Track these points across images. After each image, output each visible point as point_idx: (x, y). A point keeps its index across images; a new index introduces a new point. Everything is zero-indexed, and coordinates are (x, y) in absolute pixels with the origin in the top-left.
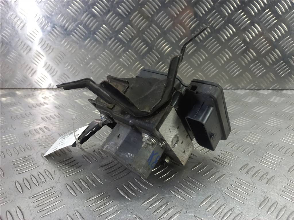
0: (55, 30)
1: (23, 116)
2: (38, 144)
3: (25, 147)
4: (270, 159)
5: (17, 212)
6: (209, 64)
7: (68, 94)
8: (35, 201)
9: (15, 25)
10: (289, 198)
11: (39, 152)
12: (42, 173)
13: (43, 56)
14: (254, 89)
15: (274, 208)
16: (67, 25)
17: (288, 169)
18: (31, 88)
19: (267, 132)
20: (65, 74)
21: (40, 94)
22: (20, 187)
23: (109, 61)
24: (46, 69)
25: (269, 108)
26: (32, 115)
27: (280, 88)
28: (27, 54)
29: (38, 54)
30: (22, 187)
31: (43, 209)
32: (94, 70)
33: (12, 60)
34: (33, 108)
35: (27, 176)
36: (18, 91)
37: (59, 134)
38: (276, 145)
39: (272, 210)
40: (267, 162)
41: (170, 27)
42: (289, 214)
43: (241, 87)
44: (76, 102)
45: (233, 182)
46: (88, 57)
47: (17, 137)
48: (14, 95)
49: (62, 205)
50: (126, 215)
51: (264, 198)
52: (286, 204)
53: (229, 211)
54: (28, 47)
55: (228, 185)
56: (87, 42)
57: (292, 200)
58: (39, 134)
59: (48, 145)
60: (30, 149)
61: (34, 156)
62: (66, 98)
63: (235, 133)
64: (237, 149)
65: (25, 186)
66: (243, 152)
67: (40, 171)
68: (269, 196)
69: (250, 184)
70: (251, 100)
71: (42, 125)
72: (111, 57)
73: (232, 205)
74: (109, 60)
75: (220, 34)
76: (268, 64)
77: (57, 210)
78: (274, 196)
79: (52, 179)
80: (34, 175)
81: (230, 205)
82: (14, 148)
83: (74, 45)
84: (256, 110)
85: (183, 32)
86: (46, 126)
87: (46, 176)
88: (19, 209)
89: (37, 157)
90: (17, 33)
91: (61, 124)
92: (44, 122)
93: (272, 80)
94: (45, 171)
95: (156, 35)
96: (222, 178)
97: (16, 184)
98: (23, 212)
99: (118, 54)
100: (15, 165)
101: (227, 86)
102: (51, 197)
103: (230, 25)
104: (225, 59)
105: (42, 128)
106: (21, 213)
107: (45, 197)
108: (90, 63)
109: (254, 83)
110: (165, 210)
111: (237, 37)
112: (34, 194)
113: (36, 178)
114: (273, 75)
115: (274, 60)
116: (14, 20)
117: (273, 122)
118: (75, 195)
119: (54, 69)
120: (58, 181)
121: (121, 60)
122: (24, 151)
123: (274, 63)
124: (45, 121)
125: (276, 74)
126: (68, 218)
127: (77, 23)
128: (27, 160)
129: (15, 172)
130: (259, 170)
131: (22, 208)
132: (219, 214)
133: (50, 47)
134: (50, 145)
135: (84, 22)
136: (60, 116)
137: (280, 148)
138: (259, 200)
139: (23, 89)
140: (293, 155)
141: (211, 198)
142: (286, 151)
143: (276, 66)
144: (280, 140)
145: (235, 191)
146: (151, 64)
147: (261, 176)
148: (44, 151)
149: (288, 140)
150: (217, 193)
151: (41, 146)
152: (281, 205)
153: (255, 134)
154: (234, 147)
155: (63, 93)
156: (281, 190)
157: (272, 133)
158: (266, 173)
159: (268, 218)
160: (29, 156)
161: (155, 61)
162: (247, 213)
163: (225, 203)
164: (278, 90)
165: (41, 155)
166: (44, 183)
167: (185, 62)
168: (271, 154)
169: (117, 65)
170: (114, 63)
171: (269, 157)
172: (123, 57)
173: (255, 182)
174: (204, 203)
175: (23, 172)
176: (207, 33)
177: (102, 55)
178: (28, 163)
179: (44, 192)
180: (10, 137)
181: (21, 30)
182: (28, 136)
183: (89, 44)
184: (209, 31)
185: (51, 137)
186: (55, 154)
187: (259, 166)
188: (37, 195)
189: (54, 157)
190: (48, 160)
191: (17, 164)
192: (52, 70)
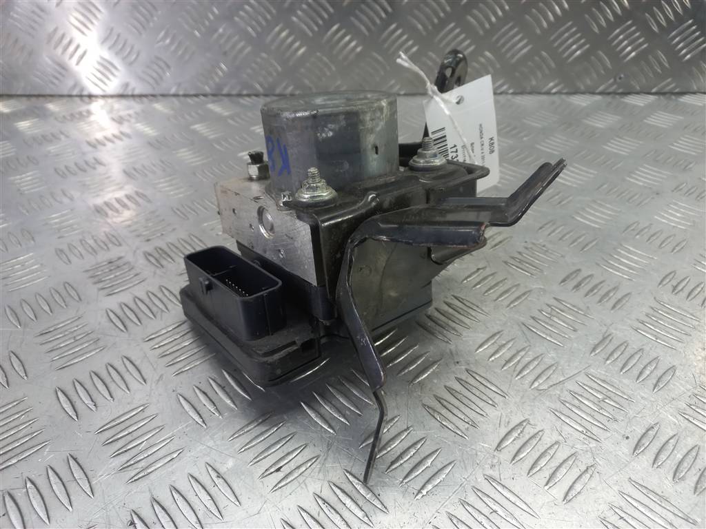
1: (82, 168)
2: (131, 232)
3: (104, 239)
4: (628, 260)
5: (126, 367)
6: (511, 29)
7: (172, 109)
8: (156, 346)
10: (651, 334)
11: (138, 248)
12: (155, 293)
13: (98, 9)
14: (615, 93)
15: (620, 353)
17: (659, 280)
18: (79, 94)
19: (629, 199)
20: (158, 58)
22: (118, 320)
23: (264, 23)
24: (112, 46)
25: (641, 142)
26: (101, 163)
27: (677, 90)
28: (57, 6)
29: (88, 6)
30: (123, 320)
31: (175, 361)
32: (228, 47)
33: (23, 20)
34: (100, 147)
35: (126, 298)
36: (50, 102)
37: (172, 209)
38: (645, 228)
39: (616, 357)
40: (618, 266)
42: (645, 364)
43: (582, 88)
44: (195, 132)
45: (545, 308)
47: (82, 217)
48: (42, 114)
50: (337, 369)
51: (604, 336)
52: (643, 345)
53: (534, 359)
55: (536, 314)
57: (656, 338)
58: (129, 209)
59: (154, 235)
60: (118, 244)
61: (129, 258)
62: (169, 119)
63: (560, 203)
64: (560, 239)
65: (128, 319)
66: (571, 244)
67: (150, 289)
68: (614, 331)
69: (579, 309)
70: (604, 121)
71: (130, 190)
72: (270, 12)
73: (539, 349)
74: (266, 20)
76: (655, 29)
78: (621, 332)
79: (179, 304)
80: (141, 297)
81: (537, 349)
82: (83, 242)
84: (612, 147)
86: (141, 191)
87: (165, 300)
88: (128, 361)
91: (171, 185)
92: (133, 181)
93: (659, 71)
94: (161, 290)
96: (524, 298)
97: (110, 315)
98: (137, 366)
99: (287, 4)
100: (96, 279)
101: (551, 84)
102: (185, 339)
104: (551, 17)
105: (131, 196)
106: (134, 367)
107: (173, 339)
108: (216, 30)
109: (615, 78)
110: (410, 359)
112: (150, 334)
113: (147, 303)
114: (662, 57)
115: (672, 17)
117: (646, 177)
119: (132, 47)
121: (294, 19)
122: (105, 248)
123: (671, 26)
124: (134, 178)
125: (673, 54)
128: (118, 267)
129: (101, 291)
130: (601, 283)
131: (133, 359)
132: (514, 366)
134: (159, 235)
136: (165, 165)
137: (652, 236)
138: (593, 341)
139: (62, 96)
140: (675, 251)
141: (500, 337)
142: (664, 241)
143: (674, 33)
144: (656, 217)
145: (547, 323)
146: (369, 29)
147: (603, 294)
148: (149, 248)
149: (672, 218)
150: (512, 328)
151: (138, 236)
152: (634, 348)
153: (603, 204)
154: (553, 234)
155: (158, 106)
156: (638, 320)
157: (641, 203)
158: (615, 289)
159: (606, 372)
160: (120, 258)
161: (378, 21)
162: (567, 364)
163: (527, 347)
164: (672, 93)
165: (146, 257)
166: (163, 313)
167: (452, 25)
168: (631, 249)
169: (284, 34)
170: (277, 29)
171: (626, 254)
172: (299, 13)
173: (590, 306)
174: (485, 347)
175: (116, 291)
177: (247, 7)
178: (122, 272)
179: (169, 330)
180: (68, 217)
182: (105, 214)
185: (157, 216)
186: (175, 253)
187: (602, 275)
188: (157, 335)
189: (174, 261)
190: (162, 266)
191: (99, 275)
192: (128, 49)
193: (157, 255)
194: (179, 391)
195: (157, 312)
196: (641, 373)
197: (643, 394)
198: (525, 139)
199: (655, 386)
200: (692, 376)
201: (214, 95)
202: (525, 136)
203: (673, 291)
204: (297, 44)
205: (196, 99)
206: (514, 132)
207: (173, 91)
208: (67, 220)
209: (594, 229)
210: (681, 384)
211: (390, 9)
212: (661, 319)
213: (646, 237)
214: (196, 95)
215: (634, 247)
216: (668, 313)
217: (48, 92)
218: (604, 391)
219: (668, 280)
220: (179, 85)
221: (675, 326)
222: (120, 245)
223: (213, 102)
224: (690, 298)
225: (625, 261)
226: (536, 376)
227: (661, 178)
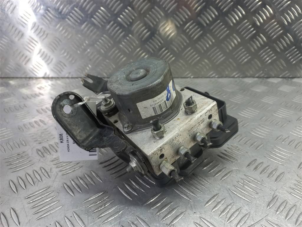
0: (49, 14)
1: (17, 108)
2: (33, 139)
3: (19, 143)
4: (279, 154)
5: (11, 215)
6: (216, 50)
7: (65, 83)
8: (30, 202)
9: (5, 8)
10: (299, 196)
11: (34, 147)
12: (37, 171)
13: (37, 42)
14: (263, 77)
15: (284, 207)
16: (61, 7)
17: (298, 165)
18: (25, 77)
20: (60, 62)
21: (34, 84)
22: (14, 187)
23: (107, 47)
24: (41, 56)
25: (278, 98)
26: (26, 107)
27: (291, 76)
28: (19, 40)
29: (31, 40)
30: (16, 186)
31: (39, 211)
32: (92, 57)
33: (3, 46)
34: (28, 99)
35: (22, 174)
36: (11, 80)
38: (287, 138)
39: (282, 210)
40: (276, 157)
41: (174, 10)
42: (299, 214)
43: (249, 75)
45: (240, 180)
46: (86, 43)
47: (11, 131)
48: (7, 85)
49: (59, 206)
50: (128, 216)
51: (273, 197)
52: (296, 202)
53: (236, 211)
54: (19, 32)
55: (236, 183)
56: (83, 26)
58: (34, 128)
59: (43, 141)
61: (29, 152)
62: (63, 87)
63: (243, 126)
64: (245, 144)
65: (20, 185)
66: (250, 146)
67: (36, 169)
68: (278, 194)
69: (258, 181)
70: (260, 89)
71: (37, 119)
72: (110, 43)
73: (239, 205)
74: (109, 46)
75: (228, 17)
76: (279, 50)
77: (53, 211)
78: (283, 194)
79: (48, 177)
80: (29, 173)
81: (238, 204)
82: (8, 144)
83: (70, 30)
84: (265, 100)
85: (188, 15)
86: (42, 119)
87: (42, 175)
88: (13, 211)
89: (32, 154)
90: (7, 16)
92: (40, 115)
93: (282, 68)
94: (41, 169)
96: (229, 175)
97: (10, 183)
99: (118, 39)
100: (9, 163)
101: (235, 74)
102: (47, 198)
103: (239, 7)
104: (233, 45)
105: (37, 122)
106: (15, 215)
107: (41, 198)
108: (86, 50)
109: (263, 71)
110: (169, 210)
111: (246, 21)
112: (29, 194)
113: (32, 176)
114: (283, 62)
115: (285, 45)
116: (3, 2)
117: (282, 114)
118: (72, 195)
119: (50, 57)
120: (55, 179)
121: (121, 46)
122: (18, 147)
123: (286, 49)
124: (41, 113)
125: (287, 61)
126: (66, 220)
127: (72, 5)
128: (22, 157)
129: (9, 170)
130: (268, 166)
131: (16, 209)
132: (226, 215)
133: (44, 32)
134: (46, 140)
135: (80, 4)
137: (290, 142)
138: (268, 199)
139: (17, 78)
141: (217, 197)
142: (297, 145)
143: (287, 52)
144: (291, 133)
145: (242, 189)
146: (153, 50)
147: (270, 173)
148: (39, 147)
149: (299, 133)
150: (224, 191)
151: (36, 141)
152: (291, 204)
153: (264, 126)
154: (241, 141)
155: (59, 82)
156: (290, 188)
157: (282, 126)
158: (276, 170)
159: (277, 219)
160: (24, 152)
161: (157, 47)
162: (255, 213)
163: (232, 203)
164: (289, 78)
165: (37, 151)
166: (39, 182)
167: (190, 48)
168: (281, 148)
169: (116, 52)
170: (113, 50)
171: (279, 151)
172: (123, 43)
173: (263, 179)
174: (210, 203)
175: (17, 170)
176: (213, 16)
177: (100, 41)
178: (23, 160)
179: (40, 192)
180: (4, 131)
181: (11, 13)
182: (22, 130)
183: (86, 29)
184: (216, 13)
185: (47, 131)
186: (52, 149)
187: (268, 162)
188: (33, 195)
189: (50, 154)
190: (44, 156)
191: (11, 161)
192: (48, 57)
193: (43, 151)
196: (297, 220)
198: (224, 96)
205: (77, 79)
206: (219, 93)
207: (67, 76)
209: (261, 138)
211: (162, 42)
213: (287, 142)
215: (282, 148)
217: (12, 76)
220: (70, 73)
222: (26, 145)
225: (279, 155)
226: (238, 221)
227: (290, 114)
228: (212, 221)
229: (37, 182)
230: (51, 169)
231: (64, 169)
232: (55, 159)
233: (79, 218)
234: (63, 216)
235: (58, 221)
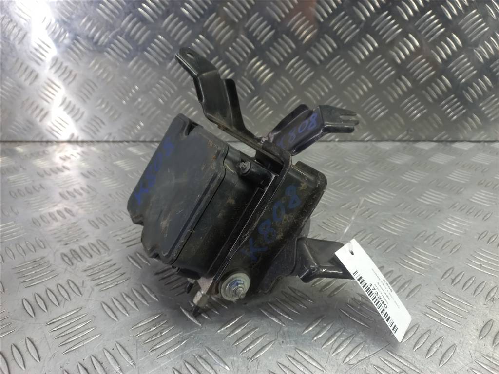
0: (78, 45)
1: (29, 191)
2: (55, 238)
3: (35, 244)
5: (27, 347)
7: (103, 151)
8: (55, 329)
9: (9, 36)
10: (437, 318)
11: (57, 251)
12: (63, 285)
13: (59, 87)
14: (408, 141)
15: (413, 333)
16: (97, 35)
17: (442, 274)
18: (40, 140)
19: (420, 213)
20: (96, 117)
21: (55, 150)
22: (30, 308)
23: (169, 95)
24: (65, 109)
25: (427, 174)
26: (44, 188)
27: (450, 139)
28: (30, 84)
29: (50, 83)
30: (33, 307)
31: (67, 342)
32: (144, 110)
33: (7, 94)
34: (46, 177)
35: (41, 290)
36: (18, 146)
37: (89, 221)
38: (431, 235)
40: (412, 264)
41: (270, 39)
42: (433, 342)
43: (386, 137)
44: (117, 166)
47: (22, 227)
48: (12, 154)
49: (96, 335)
50: (194, 348)
52: (431, 327)
53: (347, 339)
54: (32, 72)
56: (131, 63)
57: (441, 321)
58: (57, 221)
59: (71, 240)
60: (43, 247)
61: (51, 258)
62: (99, 157)
63: (369, 217)
64: (369, 244)
65: (38, 306)
66: (377, 247)
67: (60, 282)
70: (400, 160)
71: (60, 207)
72: (174, 89)
74: (170, 93)
75: (352, 51)
76: (430, 100)
77: (88, 342)
79: (79, 294)
80: (52, 289)
81: (349, 330)
82: (18, 246)
83: (110, 68)
84: (406, 177)
85: (291, 48)
86: (68, 208)
87: (70, 291)
88: (30, 342)
89: (55, 260)
90: (12, 48)
91: (91, 203)
92: (65, 201)
93: (436, 126)
94: (68, 283)
95: (247, 53)
96: (341, 289)
97: (24, 303)
98: (36, 346)
99: (184, 84)
100: (21, 274)
101: (365, 135)
102: (79, 323)
103: (368, 36)
104: (361, 93)
105: (60, 212)
106: (33, 347)
107: (69, 323)
108: (136, 100)
109: (408, 130)
110: (252, 339)
111: (380, 56)
112: (53, 319)
113: (55, 293)
114: (438, 119)
115: (440, 93)
116: (6, 28)
117: (431, 198)
118: (115, 318)
119: (79, 110)
120: (89, 297)
122: (33, 250)
123: (440, 99)
124: (66, 198)
125: (445, 117)
126: (106, 353)
127: (114, 32)
128: (40, 265)
129: (22, 284)
130: (399, 276)
131: (34, 339)
132: (332, 345)
133: (71, 72)
134: (75, 240)
135: (126, 30)
136: (90, 189)
137: (436, 241)
139: (28, 142)
140: (453, 252)
141: (321, 320)
142: (444, 245)
143: (443, 103)
144: (438, 227)
147: (400, 286)
148: (66, 250)
149: (450, 228)
151: (60, 241)
152: (423, 329)
153: (400, 217)
154: (364, 240)
155: (93, 148)
156: (426, 306)
157: (427, 217)
158: (410, 281)
160: (42, 258)
161: (246, 95)
162: (372, 342)
163: (343, 328)
164: (447, 141)
165: (62, 256)
166: (67, 302)
167: (295, 98)
168: (421, 251)
169: (183, 102)
170: (178, 99)
171: (418, 255)
174: (310, 329)
175: (34, 284)
176: (330, 49)
177: (158, 85)
178: (41, 269)
179: (68, 315)
180: (10, 227)
181: (19, 43)
182: (38, 225)
183: (135, 68)
184: (335, 45)
185: (77, 226)
186: (84, 254)
187: (400, 270)
188: (58, 320)
189: (82, 260)
190: (72, 264)
191: (23, 271)
192: (76, 111)
193: (70, 256)
194: (66, 367)
195: (62, 301)
196: (429, 350)
197: (431, 369)
198: (346, 171)
199: (441, 361)
200: (469, 353)
201: (134, 142)
202: (346, 170)
203: (452, 283)
204: (191, 109)
205: (121, 144)
206: (338, 167)
207: (105, 139)
208: (9, 229)
209: (394, 235)
210: (461, 360)
211: (253, 88)
212: (444, 306)
213: (432, 242)
214: (121, 142)
216: (449, 301)
217: (20, 139)
218: (401, 365)
219: (448, 274)
220: (110, 134)
221: (454, 311)
222: (45, 248)
223: (133, 146)
224: (465, 289)
225: (417, 260)
226: (348, 353)
227: (441, 199)
228: (312, 353)
229: (63, 301)
230: (83, 283)
231: (102, 283)
232: (90, 268)
233: (124, 351)
234: (101, 349)
235: (95, 356)
